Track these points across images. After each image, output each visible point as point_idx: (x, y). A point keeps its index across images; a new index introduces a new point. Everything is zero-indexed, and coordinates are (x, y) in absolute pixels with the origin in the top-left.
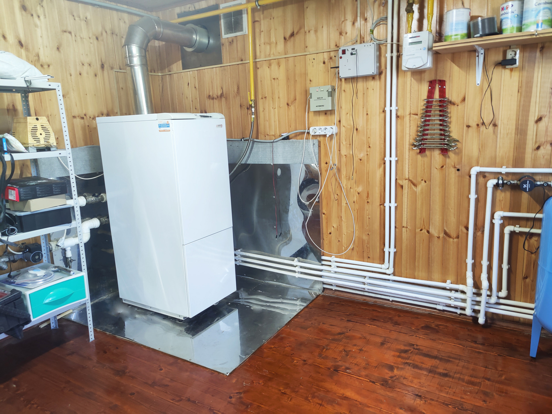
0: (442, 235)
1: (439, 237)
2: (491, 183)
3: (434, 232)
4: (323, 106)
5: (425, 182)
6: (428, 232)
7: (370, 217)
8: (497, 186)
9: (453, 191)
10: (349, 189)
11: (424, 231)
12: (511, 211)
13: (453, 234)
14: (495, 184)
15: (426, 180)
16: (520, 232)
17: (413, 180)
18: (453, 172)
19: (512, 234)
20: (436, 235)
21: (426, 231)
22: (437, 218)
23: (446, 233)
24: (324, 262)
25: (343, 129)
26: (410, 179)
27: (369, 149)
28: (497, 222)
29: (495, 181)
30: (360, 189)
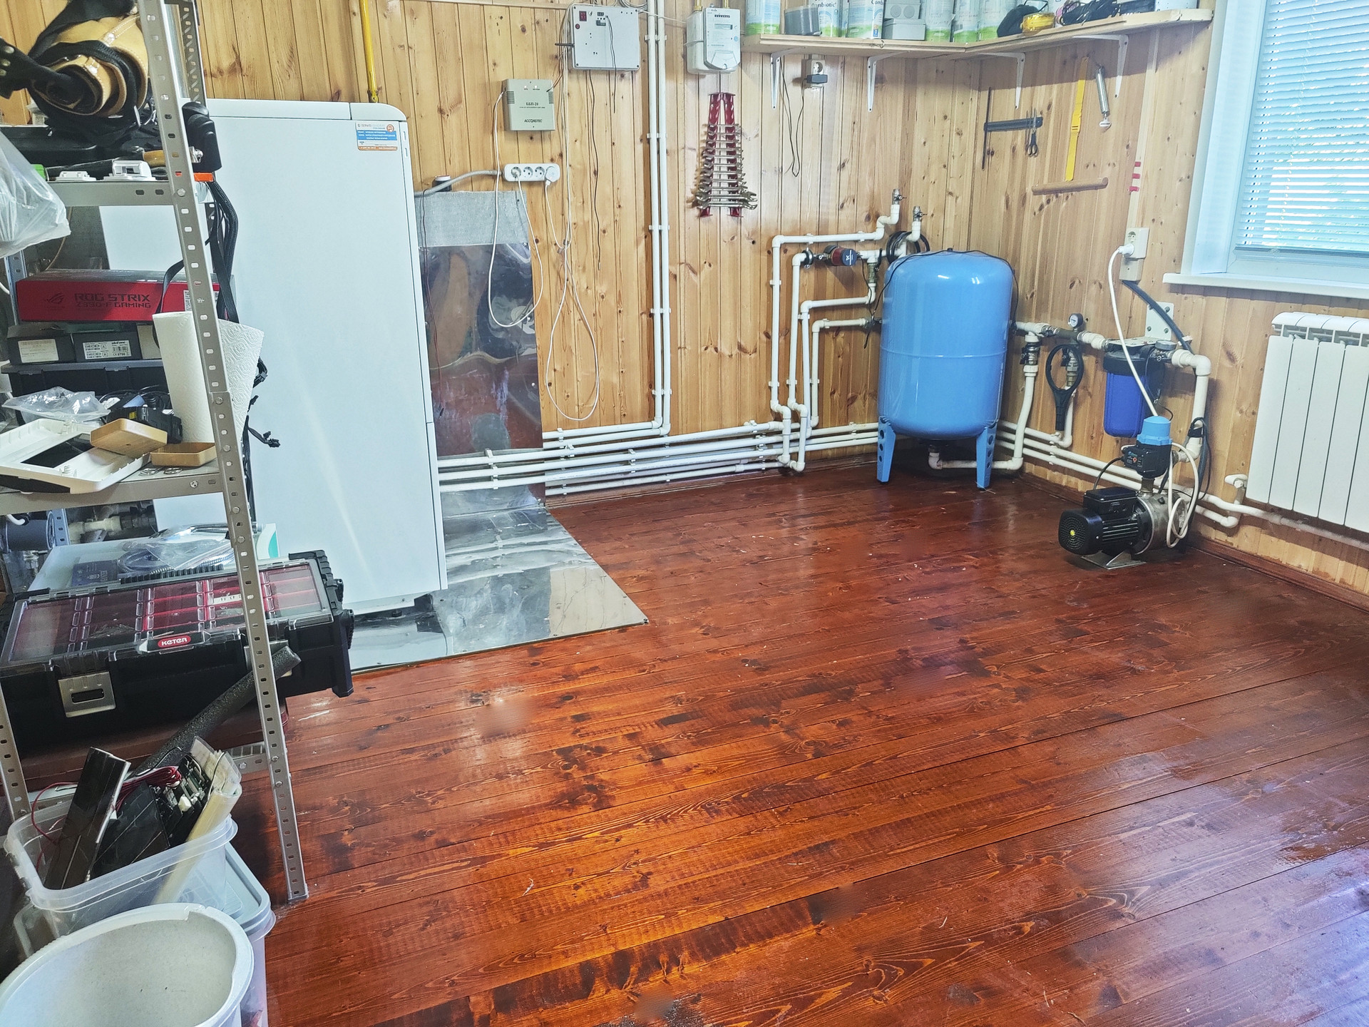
0: (735, 351)
1: (731, 356)
2: (800, 258)
3: (725, 350)
4: (539, 121)
5: (710, 265)
6: (716, 349)
7: (624, 339)
8: (803, 264)
9: (748, 277)
10: (583, 291)
11: (711, 349)
12: (816, 299)
13: (750, 348)
14: (803, 260)
15: (711, 262)
16: (831, 327)
17: (691, 264)
18: (748, 247)
19: (823, 331)
20: (727, 353)
21: (713, 350)
22: (727, 324)
23: (740, 347)
24: (546, 445)
25: (568, 170)
26: (688, 262)
27: (617, 211)
28: (806, 317)
29: (803, 257)
30: (602, 289)
